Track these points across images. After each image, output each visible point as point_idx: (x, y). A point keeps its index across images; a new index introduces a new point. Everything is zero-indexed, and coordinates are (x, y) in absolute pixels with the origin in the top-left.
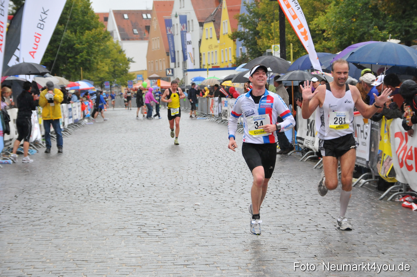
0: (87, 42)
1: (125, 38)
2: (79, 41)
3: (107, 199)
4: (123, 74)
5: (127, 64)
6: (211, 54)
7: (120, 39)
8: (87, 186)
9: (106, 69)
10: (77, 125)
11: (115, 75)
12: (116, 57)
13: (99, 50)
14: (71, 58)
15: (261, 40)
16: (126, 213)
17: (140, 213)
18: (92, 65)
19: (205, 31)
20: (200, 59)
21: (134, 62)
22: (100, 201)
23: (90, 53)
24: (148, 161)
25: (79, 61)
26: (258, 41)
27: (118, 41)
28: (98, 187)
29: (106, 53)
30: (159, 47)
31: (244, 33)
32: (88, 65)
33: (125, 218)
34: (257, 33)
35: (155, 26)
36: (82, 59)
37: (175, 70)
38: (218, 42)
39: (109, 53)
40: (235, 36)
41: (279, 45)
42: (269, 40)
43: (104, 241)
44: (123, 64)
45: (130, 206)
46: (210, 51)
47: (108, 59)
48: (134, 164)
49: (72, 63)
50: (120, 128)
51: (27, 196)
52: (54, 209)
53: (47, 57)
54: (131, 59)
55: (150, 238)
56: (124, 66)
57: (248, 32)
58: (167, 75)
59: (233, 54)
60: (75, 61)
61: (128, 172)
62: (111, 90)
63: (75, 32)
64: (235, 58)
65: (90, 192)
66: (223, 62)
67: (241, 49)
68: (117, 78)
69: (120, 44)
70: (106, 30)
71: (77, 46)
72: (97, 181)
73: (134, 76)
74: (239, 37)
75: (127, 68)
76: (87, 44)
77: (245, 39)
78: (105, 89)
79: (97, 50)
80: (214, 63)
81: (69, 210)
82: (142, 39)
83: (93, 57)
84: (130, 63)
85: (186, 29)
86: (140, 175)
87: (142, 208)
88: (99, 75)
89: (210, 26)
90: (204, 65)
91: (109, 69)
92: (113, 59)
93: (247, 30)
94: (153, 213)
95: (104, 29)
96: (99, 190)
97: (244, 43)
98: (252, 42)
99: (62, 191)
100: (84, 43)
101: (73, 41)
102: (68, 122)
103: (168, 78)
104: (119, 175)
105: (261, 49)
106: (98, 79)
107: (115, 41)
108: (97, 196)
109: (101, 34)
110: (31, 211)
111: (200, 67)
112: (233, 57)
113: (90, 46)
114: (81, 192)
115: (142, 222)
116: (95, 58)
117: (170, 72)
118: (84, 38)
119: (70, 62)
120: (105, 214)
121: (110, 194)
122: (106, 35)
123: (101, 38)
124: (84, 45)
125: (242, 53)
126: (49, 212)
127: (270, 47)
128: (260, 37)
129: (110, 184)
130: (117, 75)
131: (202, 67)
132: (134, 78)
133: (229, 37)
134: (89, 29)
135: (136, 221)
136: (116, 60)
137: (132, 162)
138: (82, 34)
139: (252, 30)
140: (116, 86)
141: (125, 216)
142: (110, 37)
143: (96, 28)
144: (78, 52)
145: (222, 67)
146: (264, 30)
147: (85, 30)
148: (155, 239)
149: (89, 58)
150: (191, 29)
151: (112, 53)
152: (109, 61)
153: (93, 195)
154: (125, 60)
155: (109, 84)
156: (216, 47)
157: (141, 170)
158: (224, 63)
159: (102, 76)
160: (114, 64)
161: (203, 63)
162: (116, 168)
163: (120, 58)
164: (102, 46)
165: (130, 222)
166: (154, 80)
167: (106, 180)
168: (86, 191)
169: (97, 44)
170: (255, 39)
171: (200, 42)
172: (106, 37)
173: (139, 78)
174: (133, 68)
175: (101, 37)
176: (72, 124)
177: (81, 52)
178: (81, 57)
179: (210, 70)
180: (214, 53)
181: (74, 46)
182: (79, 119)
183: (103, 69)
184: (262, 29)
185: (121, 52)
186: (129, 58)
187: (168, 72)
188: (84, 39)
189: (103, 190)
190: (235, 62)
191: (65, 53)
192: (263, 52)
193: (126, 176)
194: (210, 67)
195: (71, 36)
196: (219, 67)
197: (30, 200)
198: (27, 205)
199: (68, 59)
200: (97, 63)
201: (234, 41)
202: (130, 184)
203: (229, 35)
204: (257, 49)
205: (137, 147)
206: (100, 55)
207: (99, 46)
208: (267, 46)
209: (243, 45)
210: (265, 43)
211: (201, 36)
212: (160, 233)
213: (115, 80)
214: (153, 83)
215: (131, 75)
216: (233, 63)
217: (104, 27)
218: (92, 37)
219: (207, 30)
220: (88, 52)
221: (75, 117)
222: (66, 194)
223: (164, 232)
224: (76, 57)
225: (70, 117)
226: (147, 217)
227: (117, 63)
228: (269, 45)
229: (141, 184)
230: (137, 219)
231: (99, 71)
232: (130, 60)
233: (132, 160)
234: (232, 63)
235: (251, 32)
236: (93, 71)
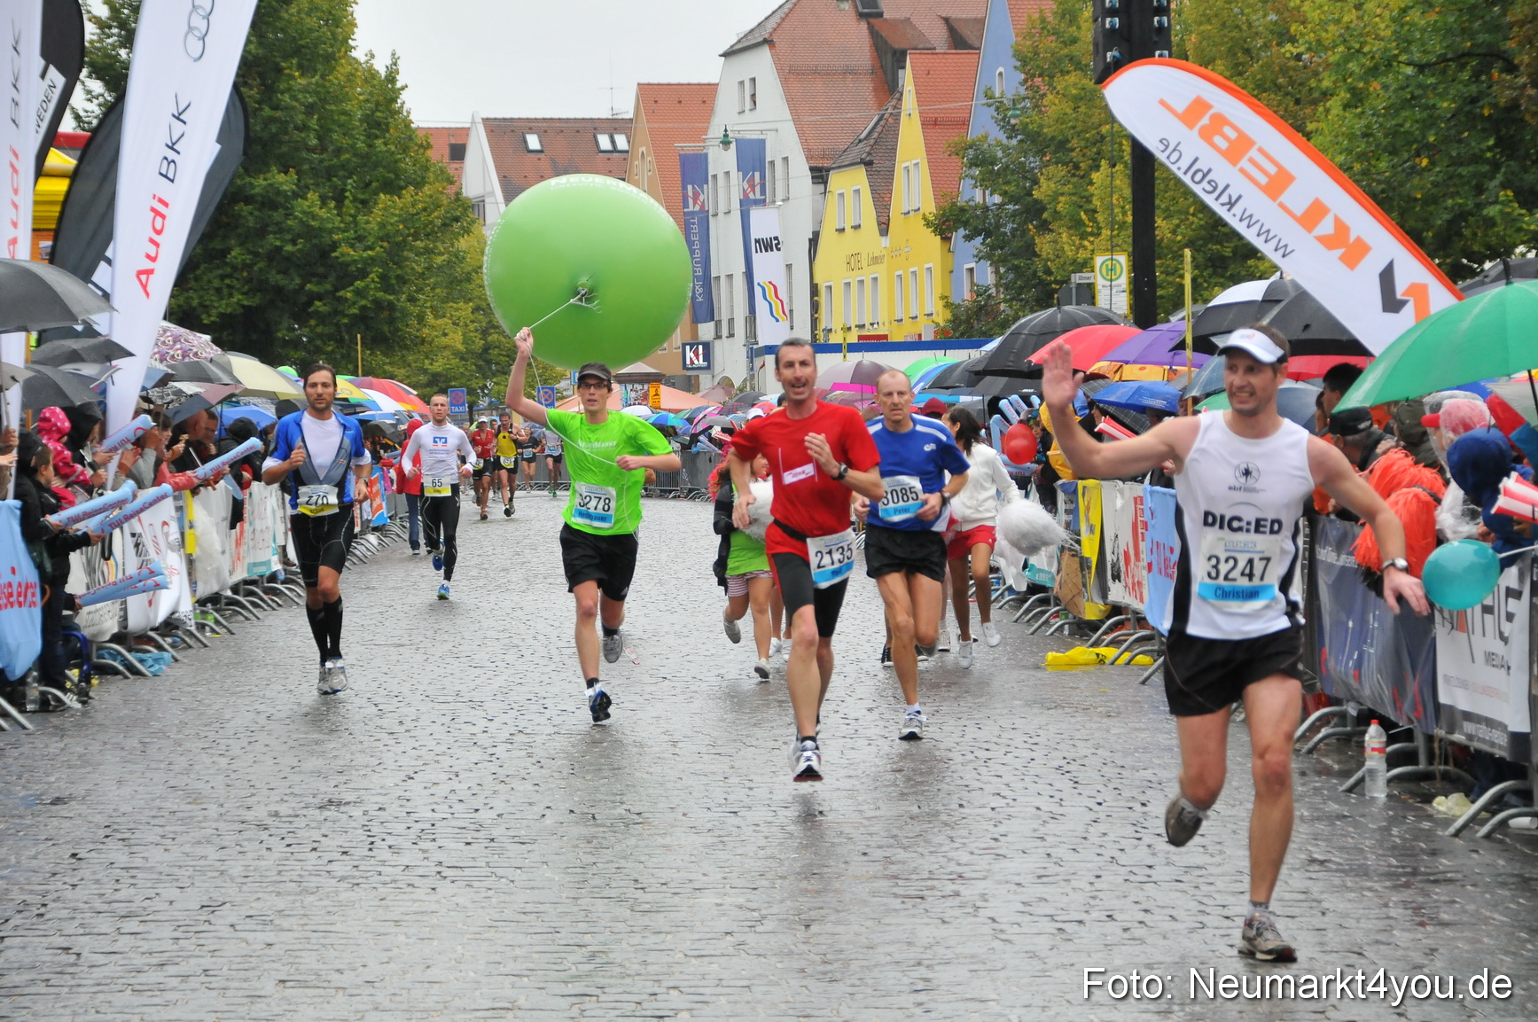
0: (382, 239)
2: (351, 234)
3: (447, 872)
6: (854, 286)
8: (366, 813)
9: (456, 339)
11: (489, 363)
13: (429, 268)
14: (320, 297)
15: (1048, 237)
18: (400, 325)
19: (832, 199)
22: (417, 881)
23: (394, 281)
25: (353, 311)
26: (1037, 240)
28: (410, 821)
29: (456, 282)
31: (986, 208)
32: (385, 328)
33: (515, 959)
34: (1034, 212)
35: (643, 178)
36: (363, 302)
37: (719, 349)
38: (885, 242)
39: (469, 280)
40: (948, 222)
41: (1123, 260)
42: (1083, 236)
45: (538, 907)
46: (853, 278)
47: (461, 305)
48: (557, 720)
49: (323, 320)
50: (506, 570)
51: (122, 858)
52: (228, 915)
53: (231, 295)
57: (1001, 206)
59: (938, 291)
60: (336, 312)
61: (530, 755)
63: (340, 199)
64: (947, 305)
65: (379, 843)
66: (900, 321)
67: (971, 270)
68: (493, 375)
70: (458, 194)
71: (346, 252)
72: (407, 795)
74: (965, 224)
76: (385, 244)
77: (988, 233)
79: (419, 269)
80: (867, 322)
81: (285, 923)
83: (403, 297)
85: (763, 192)
88: (427, 364)
89: (851, 183)
90: (829, 331)
91: (467, 341)
93: (997, 199)
95: (451, 190)
96: (413, 834)
97: (985, 250)
98: (1016, 244)
99: (264, 835)
100: (371, 240)
101: (331, 232)
103: (689, 379)
104: (493, 767)
105: (1048, 272)
108: (404, 859)
109: (437, 205)
110: (132, 925)
112: (941, 303)
113: (396, 250)
114: (340, 840)
116: (412, 300)
117: (696, 354)
119: (317, 313)
121: (453, 850)
122: (458, 212)
123: (439, 222)
124: (371, 248)
125: (973, 285)
126: (206, 927)
127: (1086, 265)
128: (1044, 227)
129: (458, 808)
130: (496, 364)
131: (821, 339)
132: (560, 377)
133: (928, 224)
134: (392, 187)
138: (366, 205)
139: (1013, 199)
140: (492, 408)
142: (473, 222)
143: (419, 185)
144: (346, 275)
145: (896, 337)
146: (1062, 199)
147: (376, 194)
149: (390, 297)
150: (780, 194)
151: (477, 280)
152: (464, 310)
153: (386, 855)
155: (464, 400)
156: (876, 260)
158: (907, 322)
159: (437, 366)
161: (823, 325)
162: (483, 740)
164: (441, 254)
165: (538, 980)
166: (637, 387)
167: (443, 790)
168: (361, 834)
169: (419, 244)
170: (1025, 232)
171: (814, 242)
172: (457, 219)
175: (437, 217)
177: (363, 274)
178: (358, 292)
179: (852, 348)
180: (868, 284)
181: (335, 254)
183: (444, 341)
184: (1055, 197)
187: (690, 355)
188: (374, 226)
189: (428, 833)
190: (948, 321)
191: (298, 281)
192: (1056, 282)
193: (523, 774)
194: (853, 338)
195: (323, 213)
196: (885, 337)
197: (133, 872)
198: (118, 896)
199: (310, 303)
200: (421, 318)
201: (946, 239)
202: (539, 809)
203: (924, 218)
204: (1035, 272)
206: (433, 289)
207: (428, 251)
208: (1075, 262)
209: (978, 258)
210: (1066, 248)
211: (818, 221)
213: (489, 384)
214: (633, 395)
216: (942, 323)
217: (452, 183)
218: (403, 221)
219: (842, 195)
220: (383, 277)
222: (279, 847)
224: (341, 293)
228: (1082, 255)
229: (582, 808)
231: (425, 348)
233: (548, 703)
234: (936, 324)
235: (1011, 207)
236: (406, 348)
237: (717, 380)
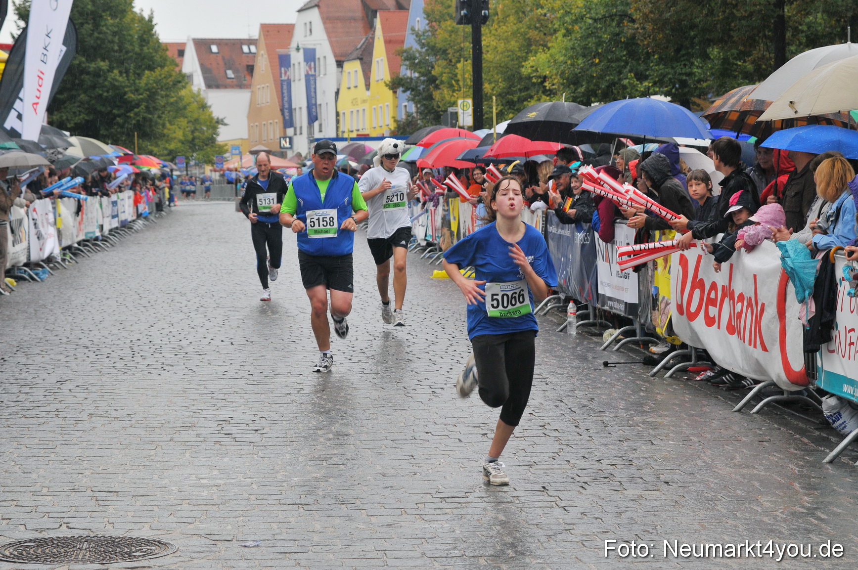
0: (146, 90)
1: (212, 83)
2: (133, 88)
3: (165, 367)
4: (207, 145)
5: (215, 128)
6: (355, 113)
7: (203, 86)
8: (131, 341)
9: (179, 134)
10: (126, 230)
11: (195, 145)
12: (195, 115)
13: (167, 103)
14: (119, 116)
15: (438, 92)
16: (197, 397)
17: (222, 396)
18: (154, 128)
19: (345, 75)
21: (226, 125)
22: (153, 371)
23: (151, 109)
24: (242, 296)
25: (134, 122)
26: (434, 93)
27: (199, 89)
28: (151, 345)
29: (179, 110)
30: (269, 100)
31: (411, 79)
32: (147, 130)
33: (194, 405)
34: (432, 80)
35: (263, 65)
36: (138, 118)
37: (296, 139)
38: (368, 93)
39: (185, 108)
40: (396, 84)
41: (470, 101)
42: (454, 91)
43: (153, 452)
44: (208, 129)
45: (205, 383)
46: (355, 109)
47: (182, 119)
48: (218, 301)
49: (121, 126)
50: (199, 236)
51: (23, 360)
52: (69, 385)
53: (80, 115)
54: (222, 120)
55: (239, 448)
56: (210, 131)
57: (418, 78)
58: (281, 147)
59: (391, 114)
60: (126, 122)
61: (205, 316)
62: (187, 171)
63: (128, 73)
64: (396, 121)
65: (136, 354)
66: (375, 128)
67: (406, 106)
68: (197, 150)
69: (203, 95)
70: (180, 71)
71: (131, 96)
72: (150, 333)
73: (226, 148)
74: (403, 86)
75: (215, 134)
76: (148, 93)
77: (413, 90)
78: (177, 170)
79: (163, 104)
80: (360, 128)
81: (93, 389)
82: (240, 86)
83: (156, 116)
84: (220, 126)
85: (315, 71)
86: (226, 322)
87: (227, 387)
88: (167, 145)
89: (354, 67)
90: (344, 132)
91: (184, 135)
92: (192, 120)
93: (417, 75)
94: (246, 396)
95: (177, 69)
96: (152, 351)
97: (411, 97)
98: (425, 94)
99: (86, 351)
100: (141, 91)
101: (124, 87)
102: (110, 224)
103: (282, 152)
104: (189, 322)
105: (439, 107)
106: (165, 152)
107: (195, 89)
108: (147, 362)
109: (171, 76)
110: (26, 389)
111: (337, 134)
112: (392, 120)
113: (152, 95)
114: (120, 353)
115: (225, 413)
116: (160, 117)
117: (286, 142)
118: (142, 83)
119: (118, 123)
120: (158, 398)
121: (170, 357)
122: (180, 79)
123: (171, 83)
124: (142, 94)
125: (406, 112)
126: (59, 390)
127: (454, 104)
128: (437, 87)
129: (172, 339)
130: (198, 146)
131: (340, 136)
132: (226, 151)
133: (387, 85)
134: (151, 68)
135: (215, 413)
136: (196, 121)
137: (214, 298)
138: (139, 76)
139: (424, 75)
140: (196, 165)
141: (195, 402)
142: (187, 83)
143: (162, 66)
144: (131, 106)
145: (373, 135)
146: (444, 75)
147: (144, 70)
148: (247, 448)
149: (150, 116)
150: (323, 72)
151: (189, 109)
152: (183, 122)
153: (140, 359)
154: (211, 122)
155: (184, 160)
156: (364, 101)
157: (229, 313)
158: (378, 128)
159: (172, 146)
160: (192, 128)
161: (341, 129)
162: (185, 310)
163: (202, 117)
164: (173, 97)
165: (203, 414)
167: (166, 331)
168: (129, 351)
169: (163, 93)
170: (428, 90)
171: (337, 93)
172: (180, 82)
173: (234, 152)
174: (224, 136)
175: (170, 81)
176: (117, 228)
177: (138, 105)
178: (137, 114)
179: (353, 139)
180: (361, 112)
181: (126, 97)
182: (130, 219)
183: (174, 135)
184: (441, 74)
185: (204, 106)
186: (218, 118)
187: (283, 142)
188: (142, 85)
189: (159, 350)
190: (395, 128)
191: (109, 109)
192: (442, 111)
193: (202, 325)
194: (354, 135)
195: (120, 79)
196: (368, 135)
197: (28, 366)
198: (21, 377)
199: (115, 119)
200: (164, 125)
201: (395, 92)
202: (208, 340)
203: (385, 83)
204: (433, 107)
205: (225, 271)
206: (169, 112)
207: (167, 96)
208: (450, 103)
209: (408, 100)
210: (446, 96)
211: (339, 84)
212: (256, 437)
213: (195, 155)
215: (221, 147)
216: (393, 129)
217: (177, 65)
218: (155, 82)
219: (349, 73)
220: (147, 108)
221: (123, 217)
222: (93, 356)
223: (265, 436)
224: (128, 114)
225: (114, 217)
226: (234, 404)
227: (198, 126)
228: (453, 99)
229: (227, 340)
230: (216, 408)
231: (166, 138)
232: (220, 122)
233: (214, 294)
234: (390, 128)
235: (422, 78)
236: (156, 138)
237: (295, 153)
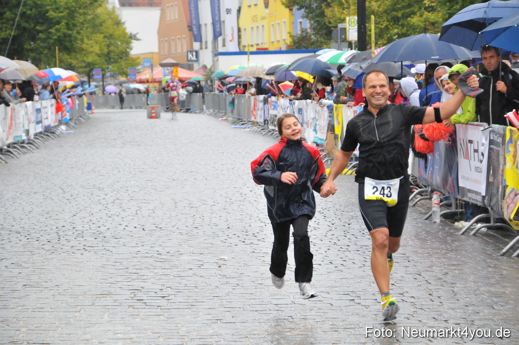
0: (66, 9)
1: (125, 2)
2: (54, 7)
3: (87, 248)
4: (121, 58)
5: (128, 43)
6: (255, 29)
7: (117, 4)
8: (57, 228)
9: (97, 49)
10: (49, 134)
11: (110, 58)
12: (111, 31)
13: (85, 21)
14: (41, 32)
15: (330, 9)
16: (114, 271)
17: (135, 271)
18: (74, 43)
20: (239, 37)
21: (138, 40)
22: (76, 252)
23: (71, 25)
24: (153, 191)
25: (55, 37)
26: (326, 10)
27: (114, 7)
28: (74, 231)
29: (96, 26)
30: (177, 17)
32: (68, 44)
33: (111, 278)
36: (59, 34)
37: (202, 53)
38: (267, 11)
39: (101, 24)
40: (292, 3)
41: (356, 18)
42: (343, 9)
43: (77, 314)
44: (122, 43)
45: (121, 260)
46: (254, 25)
47: (98, 35)
48: (131, 195)
49: (43, 41)
50: (115, 140)
54: (135, 36)
55: (149, 310)
56: (124, 45)
59: (288, 30)
61: (121, 207)
62: (103, 81)
64: (291, 36)
65: (62, 238)
66: (273, 42)
67: (301, 23)
68: (112, 63)
69: (118, 12)
71: (52, 14)
72: (73, 221)
73: (138, 61)
74: (298, 4)
75: (128, 48)
76: (68, 11)
77: (307, 8)
78: (94, 81)
79: (81, 21)
80: (260, 43)
81: (26, 266)
82: (151, 4)
83: (75, 32)
84: (133, 41)
86: (139, 212)
88: (85, 58)
90: (245, 46)
91: (101, 49)
92: (108, 35)
94: (156, 271)
96: (75, 236)
97: (305, 14)
98: (318, 12)
99: (18, 235)
100: (62, 9)
101: (46, 6)
102: (35, 129)
103: (190, 65)
104: (106, 212)
105: (330, 23)
106: (84, 65)
107: (110, 7)
108: (71, 244)
111: (239, 48)
112: (289, 35)
113: (72, 13)
114: (48, 237)
115: (137, 284)
116: (78, 33)
117: (193, 55)
118: (62, 2)
119: (40, 38)
120: (81, 272)
121: (91, 240)
123: (89, 2)
124: (62, 12)
125: (301, 28)
127: (343, 20)
128: (329, 5)
129: (93, 226)
130: (113, 59)
131: (242, 50)
132: (139, 64)
133: (283, 4)
135: (129, 283)
136: (111, 36)
137: (128, 193)
140: (112, 76)
141: (112, 276)
142: (103, 2)
144: (52, 23)
145: (272, 49)
148: (155, 310)
149: (70, 32)
151: (105, 25)
152: (100, 37)
153: (65, 242)
154: (124, 37)
155: (101, 73)
156: (263, 18)
157: (141, 204)
158: (276, 43)
159: (90, 59)
160: (108, 43)
161: (243, 43)
162: (103, 202)
163: (117, 33)
164: (90, 15)
165: (119, 285)
166: (169, 68)
167: (87, 220)
168: (55, 235)
169: (81, 11)
170: (321, 7)
171: (239, 11)
173: (146, 64)
174: (136, 49)
175: (88, 0)
176: (41, 133)
177: (58, 23)
178: (58, 30)
179: (252, 53)
180: (260, 28)
181: (47, 15)
182: (52, 125)
183: (91, 49)
185: (118, 23)
186: (131, 34)
187: (190, 56)
188: (63, 4)
189: (81, 234)
190: (291, 42)
191: (32, 25)
192: (333, 27)
193: (118, 214)
194: (254, 49)
196: (267, 49)
199: (37, 34)
200: (82, 40)
201: (291, 10)
202: (123, 227)
204: (325, 23)
205: (138, 170)
206: (87, 28)
207: (85, 14)
208: (340, 19)
209: (303, 17)
210: (337, 13)
211: (241, 2)
212: (163, 302)
213: (110, 67)
214: (167, 71)
215: (133, 60)
216: (289, 43)
218: (74, 2)
220: (67, 24)
221: (46, 123)
222: (24, 239)
223: (170, 301)
224: (50, 30)
225: (38, 123)
226: (145, 277)
227: (113, 41)
228: (342, 16)
229: (139, 226)
230: (130, 280)
231: (84, 52)
232: (133, 37)
233: (128, 189)
234: (286, 44)
236: (76, 52)
237: (201, 65)
